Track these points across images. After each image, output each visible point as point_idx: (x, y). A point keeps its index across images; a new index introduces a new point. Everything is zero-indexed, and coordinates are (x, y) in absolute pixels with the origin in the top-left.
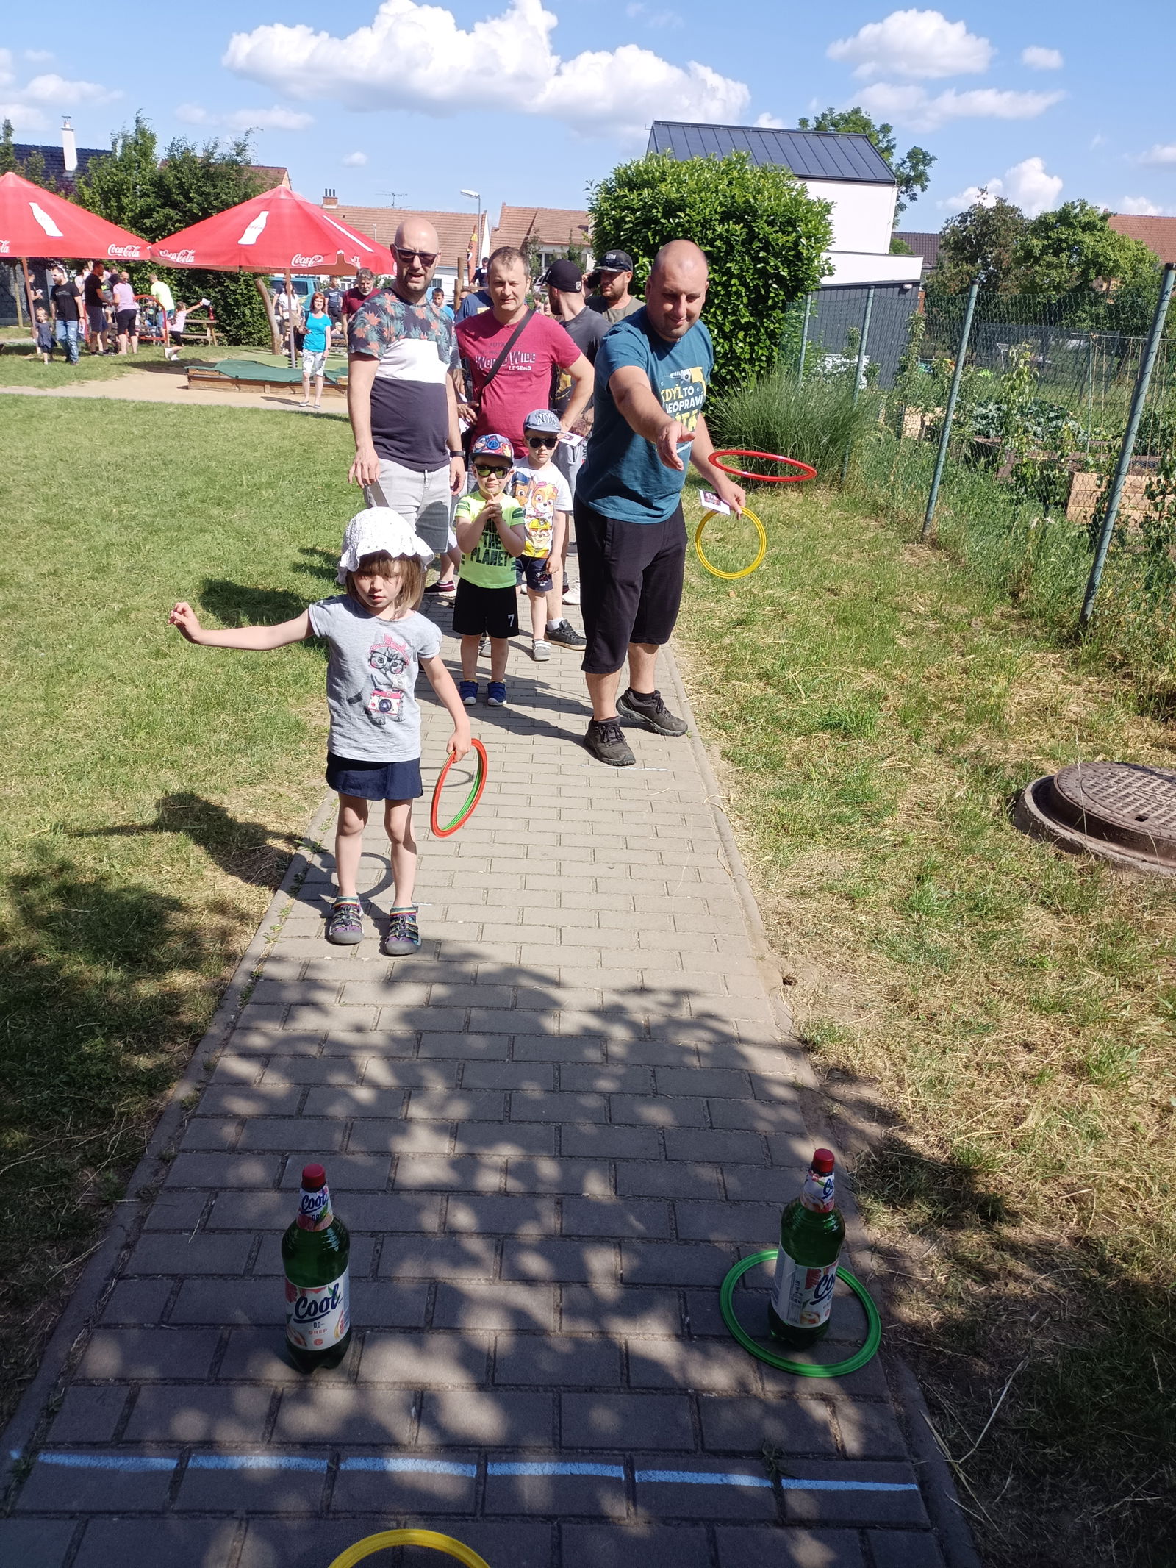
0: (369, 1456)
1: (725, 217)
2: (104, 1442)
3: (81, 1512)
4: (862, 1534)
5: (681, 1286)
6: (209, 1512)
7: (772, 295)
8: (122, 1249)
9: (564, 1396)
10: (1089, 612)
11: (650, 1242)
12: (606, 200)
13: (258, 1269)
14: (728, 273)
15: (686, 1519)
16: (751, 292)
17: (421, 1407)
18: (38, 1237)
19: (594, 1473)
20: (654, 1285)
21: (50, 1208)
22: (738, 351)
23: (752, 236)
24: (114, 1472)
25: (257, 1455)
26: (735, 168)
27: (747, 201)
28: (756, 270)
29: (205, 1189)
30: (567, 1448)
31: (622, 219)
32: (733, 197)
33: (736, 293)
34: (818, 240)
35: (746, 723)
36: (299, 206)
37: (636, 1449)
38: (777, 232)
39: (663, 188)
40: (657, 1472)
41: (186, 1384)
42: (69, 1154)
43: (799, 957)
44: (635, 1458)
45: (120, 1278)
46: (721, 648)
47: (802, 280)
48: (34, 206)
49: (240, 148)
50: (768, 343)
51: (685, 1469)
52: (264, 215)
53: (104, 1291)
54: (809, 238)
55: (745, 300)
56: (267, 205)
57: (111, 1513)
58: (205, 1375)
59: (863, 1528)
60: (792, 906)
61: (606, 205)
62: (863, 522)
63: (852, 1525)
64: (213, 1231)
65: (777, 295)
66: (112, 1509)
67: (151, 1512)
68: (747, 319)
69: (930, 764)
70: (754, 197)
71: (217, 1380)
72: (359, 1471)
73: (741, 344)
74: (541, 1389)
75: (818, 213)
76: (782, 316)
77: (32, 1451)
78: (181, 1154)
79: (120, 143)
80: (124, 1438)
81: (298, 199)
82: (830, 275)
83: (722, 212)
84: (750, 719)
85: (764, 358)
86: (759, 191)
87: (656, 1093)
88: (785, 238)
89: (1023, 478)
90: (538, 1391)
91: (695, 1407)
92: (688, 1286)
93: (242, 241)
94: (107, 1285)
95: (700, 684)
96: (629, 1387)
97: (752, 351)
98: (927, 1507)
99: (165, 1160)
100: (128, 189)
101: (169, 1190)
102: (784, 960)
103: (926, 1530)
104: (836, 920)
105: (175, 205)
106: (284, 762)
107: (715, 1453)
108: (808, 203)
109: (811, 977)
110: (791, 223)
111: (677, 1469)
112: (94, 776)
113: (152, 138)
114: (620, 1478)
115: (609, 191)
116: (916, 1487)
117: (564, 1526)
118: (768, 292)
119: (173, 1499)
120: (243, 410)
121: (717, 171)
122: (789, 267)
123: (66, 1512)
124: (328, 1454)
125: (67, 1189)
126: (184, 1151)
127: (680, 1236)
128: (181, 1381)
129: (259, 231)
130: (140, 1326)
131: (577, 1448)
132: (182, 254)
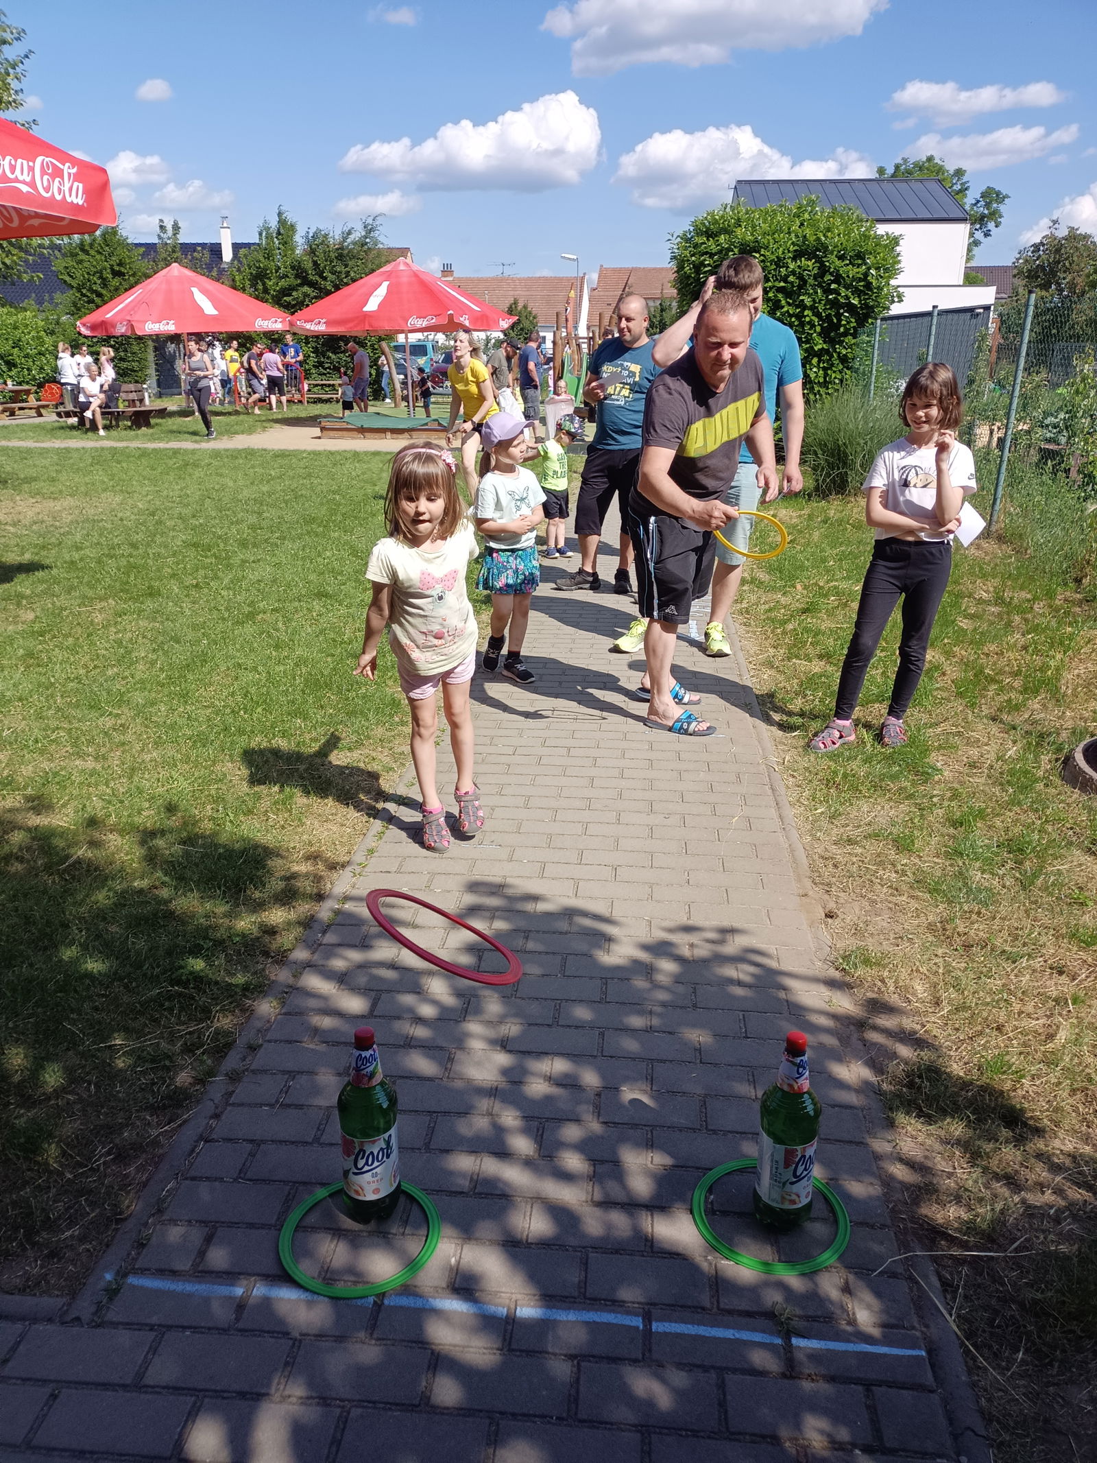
0: (410, 1295)
1: (797, 256)
2: (183, 1271)
3: (159, 1325)
4: (868, 1390)
6: (268, 1332)
7: (844, 322)
8: (211, 1117)
9: (591, 1255)
11: (680, 1131)
12: (686, 248)
13: (325, 1139)
14: (802, 306)
15: (698, 1366)
16: (824, 321)
17: (460, 1258)
18: (141, 1107)
19: (614, 1321)
20: (682, 1167)
21: (154, 1084)
22: (813, 376)
23: (823, 270)
24: (190, 1295)
26: (806, 210)
27: (818, 239)
28: (828, 301)
29: (284, 1072)
30: (590, 1299)
31: (702, 264)
32: (805, 236)
33: (809, 323)
34: (886, 270)
35: (805, 696)
36: (416, 275)
37: (655, 1305)
38: (848, 265)
39: (739, 232)
40: (673, 1325)
41: (256, 1229)
42: (172, 1042)
43: (842, 894)
44: (653, 1311)
45: (206, 1141)
46: (784, 633)
47: (872, 307)
48: (195, 290)
49: (369, 231)
50: (841, 367)
51: (700, 1323)
52: (386, 284)
53: (193, 1151)
54: (878, 269)
55: (818, 329)
56: (388, 276)
57: (184, 1328)
58: (273, 1222)
59: (868, 1385)
60: (839, 851)
61: (687, 253)
63: (857, 1381)
64: (289, 1106)
65: (848, 323)
66: (185, 1324)
67: (217, 1329)
68: (820, 347)
69: (980, 730)
70: (824, 235)
72: (401, 1307)
73: (815, 370)
74: (571, 1249)
75: (886, 246)
76: (853, 341)
77: (122, 1274)
78: (265, 1045)
79: (264, 234)
80: (200, 1269)
81: (415, 269)
82: (899, 302)
83: (795, 251)
84: (809, 693)
85: (837, 381)
86: (829, 230)
87: (695, 1006)
88: (856, 270)
89: (1089, 476)
90: (567, 1251)
91: (713, 1272)
93: (365, 309)
94: (196, 1146)
95: (763, 664)
96: (652, 1252)
97: (826, 375)
98: (934, 1372)
99: (253, 1048)
100: (271, 272)
101: (254, 1072)
102: (826, 897)
103: (931, 1392)
104: (881, 864)
105: (311, 284)
106: (379, 731)
107: (730, 1312)
108: (876, 236)
109: (852, 912)
110: (860, 256)
111: (693, 1323)
112: (217, 744)
113: (292, 228)
114: (638, 1327)
115: (688, 240)
116: (924, 1353)
117: (583, 1364)
118: (840, 320)
119: (237, 1320)
120: (366, 453)
121: (789, 215)
122: (859, 297)
123: (147, 1325)
125: (168, 1069)
126: (269, 1041)
127: (709, 1127)
128: (251, 1226)
129: (382, 298)
130: (221, 1180)
131: (600, 1300)
132: (315, 323)
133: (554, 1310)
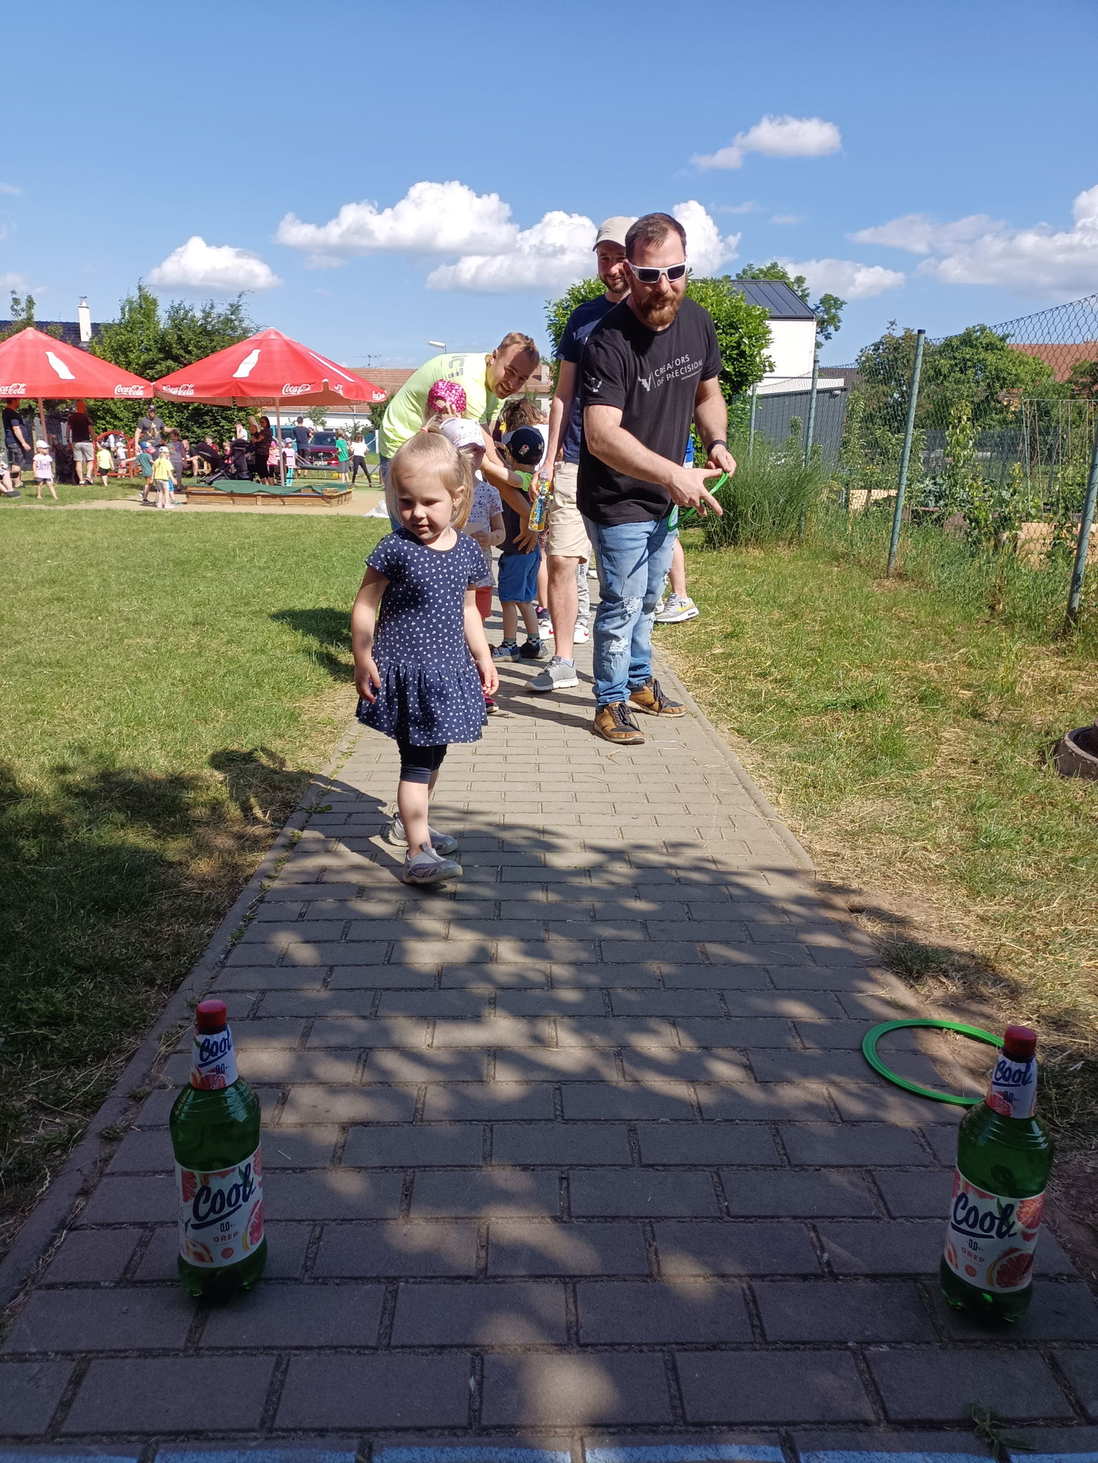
0: (413, 1444)
2: (36, 1436)
5: (808, 1218)
8: (77, 1195)
9: (678, 1356)
10: (1076, 604)
11: (756, 1169)
17: (483, 1377)
19: (740, 1457)
20: (772, 1217)
25: (254, 1449)
30: (695, 1424)
36: (287, 344)
37: (793, 1424)
40: (831, 1454)
41: (155, 1357)
44: (793, 1434)
45: (71, 1229)
48: (51, 355)
49: (235, 309)
52: (256, 352)
53: (51, 1243)
56: (259, 344)
58: (181, 1344)
62: (828, 569)
71: (198, 1349)
74: (645, 1348)
78: (156, 1091)
80: (63, 1430)
81: (287, 338)
89: (977, 521)
90: (641, 1351)
91: (863, 1365)
92: (817, 1217)
93: (236, 375)
94: (54, 1238)
96: (767, 1343)
99: (137, 1098)
100: (135, 347)
101: (140, 1128)
105: (176, 359)
107: (907, 1425)
113: (154, 302)
120: (236, 515)
122: (733, 365)
124: (356, 1442)
126: (161, 1087)
127: (793, 1162)
128: (145, 1353)
129: (253, 366)
130: (96, 1285)
131: (710, 1424)
132: (181, 389)
133: (644, 1449)
